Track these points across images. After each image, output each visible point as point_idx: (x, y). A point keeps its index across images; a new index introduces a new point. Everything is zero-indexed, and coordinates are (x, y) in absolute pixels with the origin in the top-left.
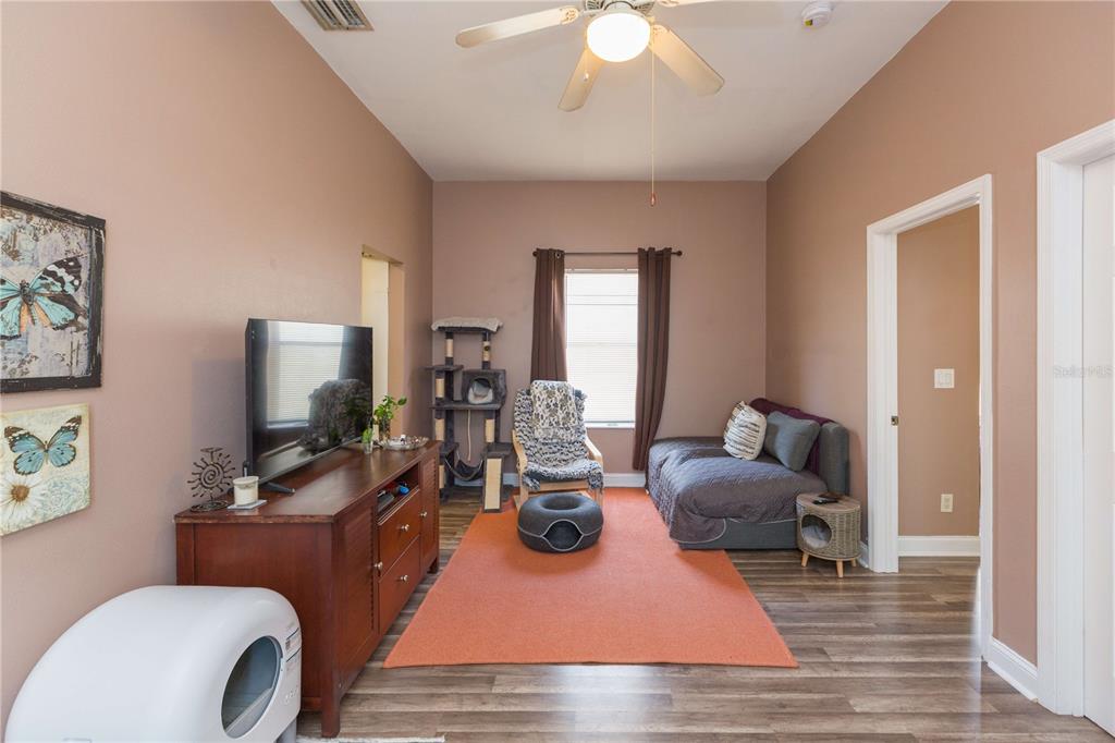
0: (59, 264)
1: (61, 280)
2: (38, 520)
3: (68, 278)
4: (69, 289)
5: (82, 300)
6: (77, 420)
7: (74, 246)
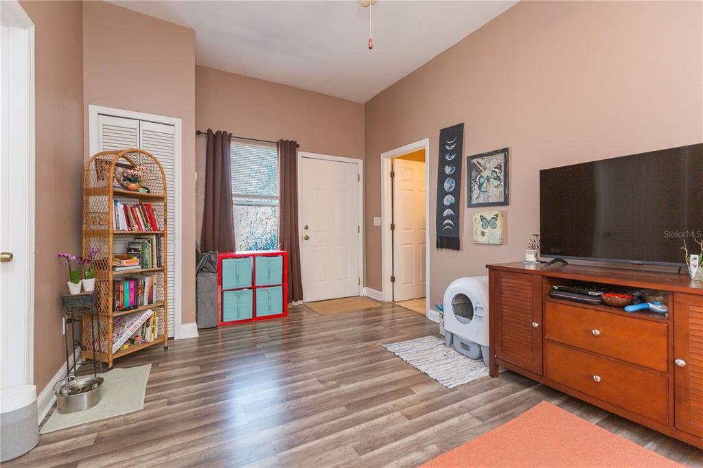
0: (495, 168)
1: (496, 172)
2: (487, 243)
3: (498, 171)
4: (499, 175)
5: (502, 177)
6: (497, 215)
7: (500, 160)
